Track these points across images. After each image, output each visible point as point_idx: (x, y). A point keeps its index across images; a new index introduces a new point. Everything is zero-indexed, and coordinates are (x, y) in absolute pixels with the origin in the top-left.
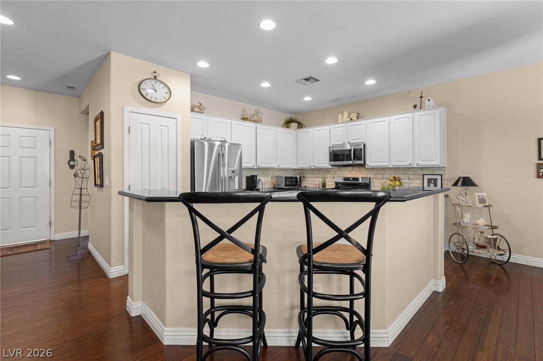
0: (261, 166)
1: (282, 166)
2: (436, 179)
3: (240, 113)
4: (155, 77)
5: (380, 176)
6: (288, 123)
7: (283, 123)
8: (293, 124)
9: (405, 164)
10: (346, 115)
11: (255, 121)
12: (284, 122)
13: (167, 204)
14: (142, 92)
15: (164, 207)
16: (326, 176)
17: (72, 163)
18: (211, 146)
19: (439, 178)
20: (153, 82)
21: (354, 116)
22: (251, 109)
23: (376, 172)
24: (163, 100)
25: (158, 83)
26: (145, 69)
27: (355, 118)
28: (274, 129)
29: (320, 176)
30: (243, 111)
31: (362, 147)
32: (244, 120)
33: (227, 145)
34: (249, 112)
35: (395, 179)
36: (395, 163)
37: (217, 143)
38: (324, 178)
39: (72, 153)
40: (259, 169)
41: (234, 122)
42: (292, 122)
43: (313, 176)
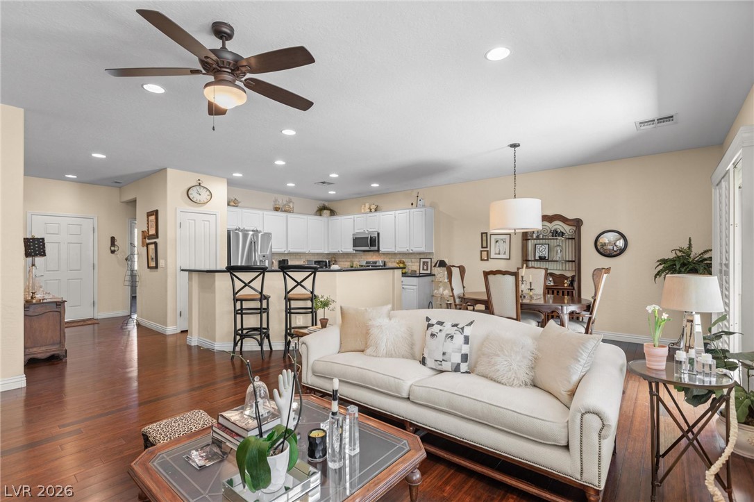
0: (291, 251)
1: (312, 251)
2: (428, 262)
3: (273, 203)
4: (200, 184)
5: (393, 260)
6: (321, 210)
7: (315, 211)
8: (325, 211)
9: (404, 250)
10: (367, 206)
11: (286, 211)
12: (317, 209)
13: (216, 274)
14: (190, 196)
15: (214, 276)
16: (353, 260)
17: (112, 248)
18: (245, 236)
19: (429, 260)
20: (198, 188)
21: (373, 207)
22: (282, 200)
23: (390, 256)
24: (206, 201)
25: (202, 188)
26: (191, 178)
27: (373, 210)
28: (305, 217)
29: (349, 260)
30: (276, 201)
31: (376, 235)
32: (277, 210)
33: (260, 235)
34: (281, 202)
35: (400, 262)
36: (398, 250)
37: (251, 233)
38: (352, 262)
39: (113, 239)
40: (290, 254)
41: (266, 213)
42: (325, 209)
43: (344, 260)
